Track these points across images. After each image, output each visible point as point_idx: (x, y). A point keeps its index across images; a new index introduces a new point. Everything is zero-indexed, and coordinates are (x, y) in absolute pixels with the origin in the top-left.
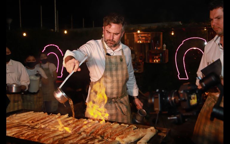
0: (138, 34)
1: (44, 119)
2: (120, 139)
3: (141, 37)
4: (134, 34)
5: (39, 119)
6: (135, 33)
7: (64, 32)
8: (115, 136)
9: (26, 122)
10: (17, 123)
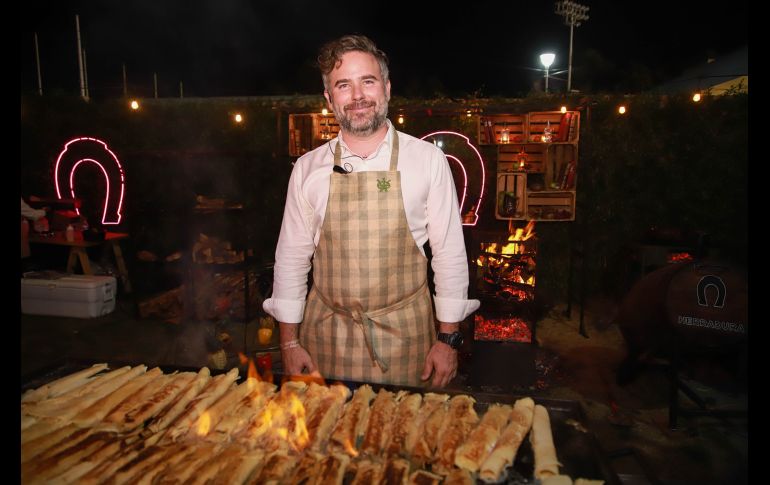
0: (321, 117)
1: (163, 397)
2: (469, 461)
3: (330, 125)
4: (311, 118)
5: (146, 402)
6: (314, 115)
7: (130, 105)
8: (445, 451)
9: (100, 416)
10: (65, 428)
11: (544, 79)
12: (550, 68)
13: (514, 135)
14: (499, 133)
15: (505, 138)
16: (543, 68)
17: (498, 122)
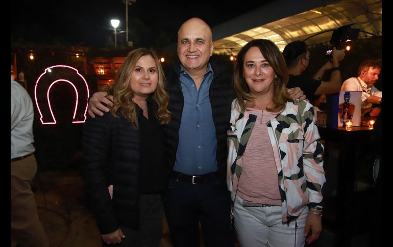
11: (114, 35)
12: (117, 29)
13: (107, 70)
14: (98, 68)
15: (102, 71)
16: (113, 28)
17: (97, 61)
